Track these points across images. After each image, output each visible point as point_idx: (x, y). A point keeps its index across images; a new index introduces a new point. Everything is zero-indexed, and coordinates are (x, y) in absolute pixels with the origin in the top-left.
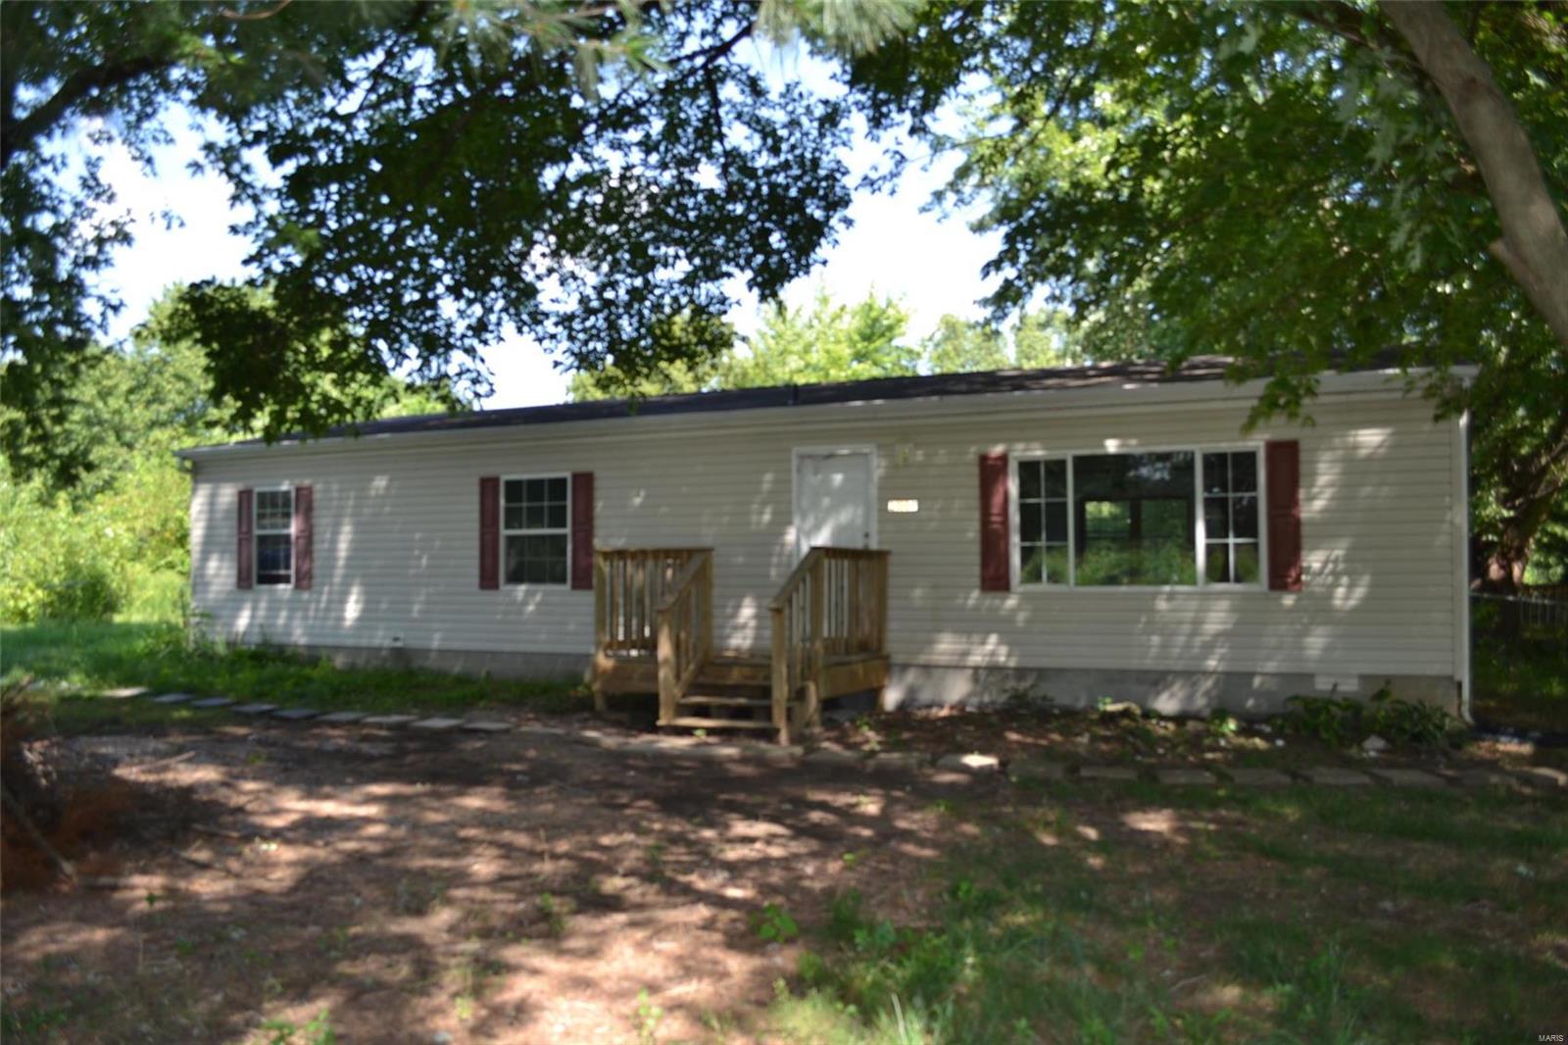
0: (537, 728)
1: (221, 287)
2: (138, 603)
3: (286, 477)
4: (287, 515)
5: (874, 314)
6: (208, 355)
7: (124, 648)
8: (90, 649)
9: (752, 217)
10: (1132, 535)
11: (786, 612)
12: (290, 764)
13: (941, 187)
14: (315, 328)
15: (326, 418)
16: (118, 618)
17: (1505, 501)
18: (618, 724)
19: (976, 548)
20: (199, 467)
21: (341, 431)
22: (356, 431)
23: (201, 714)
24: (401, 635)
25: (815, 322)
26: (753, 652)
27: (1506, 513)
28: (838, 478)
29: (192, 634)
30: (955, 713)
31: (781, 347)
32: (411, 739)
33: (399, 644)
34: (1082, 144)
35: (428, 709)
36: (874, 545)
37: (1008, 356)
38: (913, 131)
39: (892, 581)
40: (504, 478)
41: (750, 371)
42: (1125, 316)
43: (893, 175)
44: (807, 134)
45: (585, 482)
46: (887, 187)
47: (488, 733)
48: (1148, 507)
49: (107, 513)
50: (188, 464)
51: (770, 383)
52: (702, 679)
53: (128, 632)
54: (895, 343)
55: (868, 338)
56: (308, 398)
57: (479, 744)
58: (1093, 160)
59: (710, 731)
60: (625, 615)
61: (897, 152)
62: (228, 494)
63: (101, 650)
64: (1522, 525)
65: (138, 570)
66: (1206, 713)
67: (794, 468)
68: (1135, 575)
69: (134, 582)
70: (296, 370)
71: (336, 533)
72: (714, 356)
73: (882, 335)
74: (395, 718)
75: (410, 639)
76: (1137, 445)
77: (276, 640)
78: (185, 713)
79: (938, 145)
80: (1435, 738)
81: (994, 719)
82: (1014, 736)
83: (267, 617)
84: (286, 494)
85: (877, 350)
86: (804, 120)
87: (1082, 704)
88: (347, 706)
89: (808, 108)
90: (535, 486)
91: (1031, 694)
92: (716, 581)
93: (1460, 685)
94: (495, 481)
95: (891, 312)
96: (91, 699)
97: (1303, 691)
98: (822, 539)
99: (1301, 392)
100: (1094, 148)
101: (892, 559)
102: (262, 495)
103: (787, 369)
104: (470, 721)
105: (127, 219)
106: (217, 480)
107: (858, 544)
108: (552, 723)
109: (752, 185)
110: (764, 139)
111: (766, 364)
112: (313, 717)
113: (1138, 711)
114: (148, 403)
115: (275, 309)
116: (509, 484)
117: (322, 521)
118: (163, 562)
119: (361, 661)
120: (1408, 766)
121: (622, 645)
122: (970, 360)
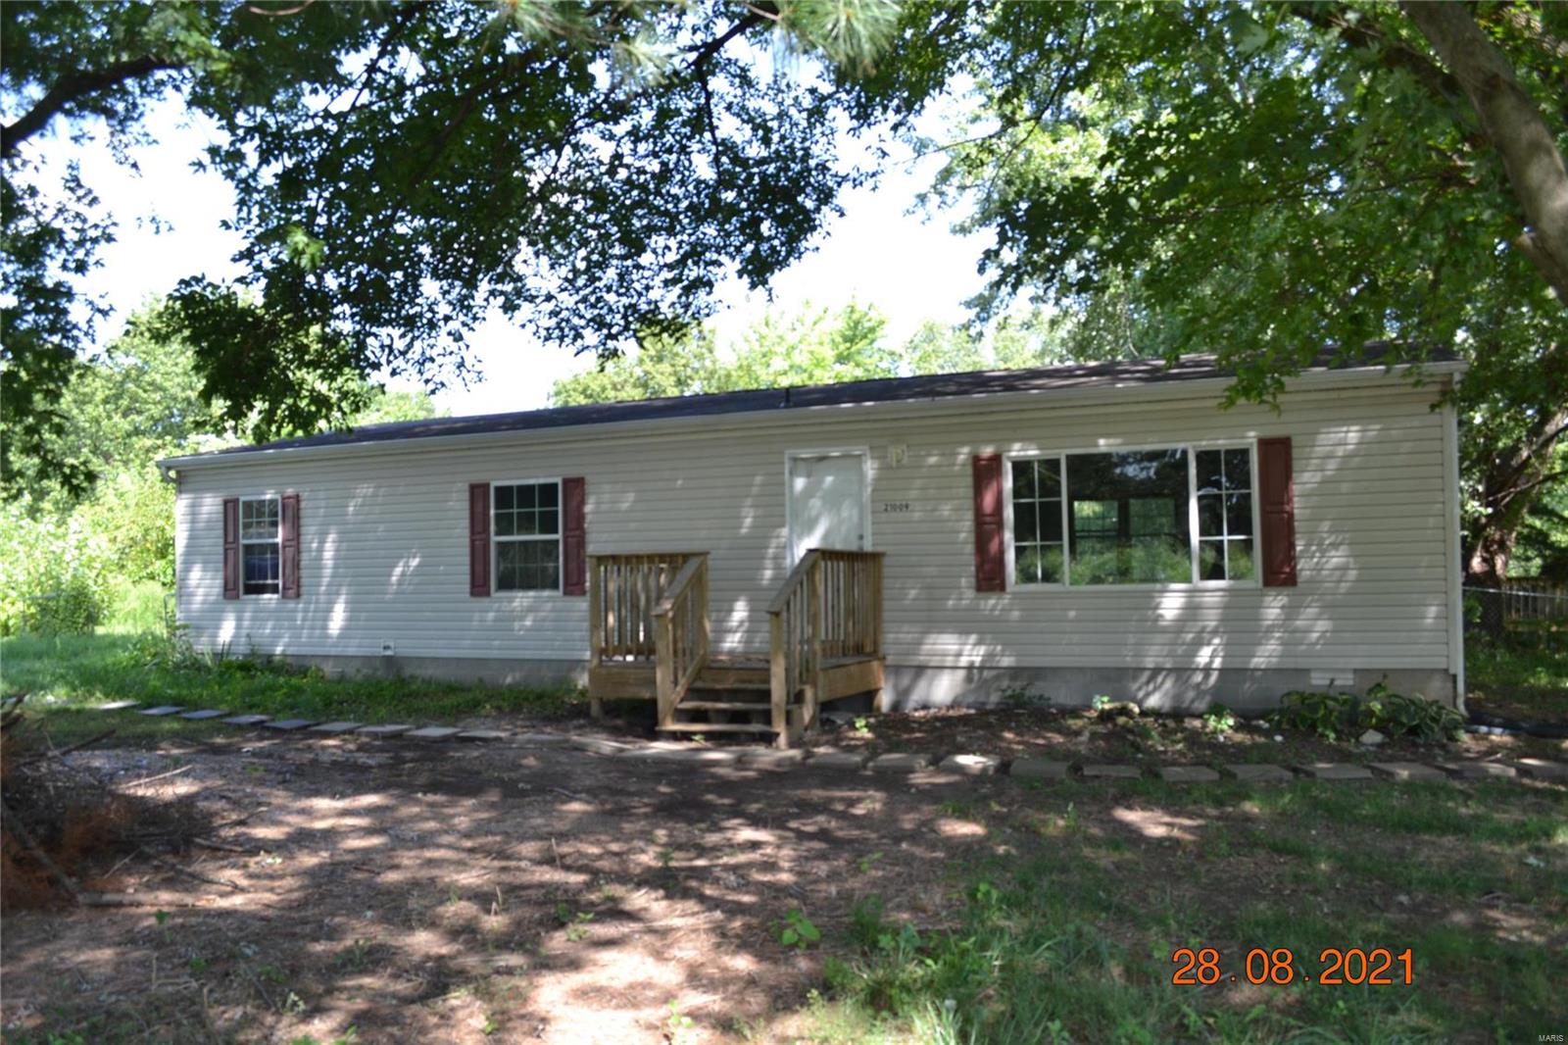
0: (533, 735)
1: (210, 284)
2: (120, 615)
3: (270, 486)
4: (275, 524)
5: (855, 316)
6: (198, 354)
7: (109, 660)
8: (75, 661)
9: (743, 205)
10: (1121, 534)
11: (784, 615)
12: (288, 776)
13: (925, 188)
14: (304, 325)
16: (100, 630)
18: (613, 730)
19: (971, 547)
20: (183, 476)
23: (192, 726)
24: (392, 644)
25: (798, 325)
26: (746, 656)
27: (1486, 510)
28: (829, 480)
29: (179, 645)
30: (953, 713)
31: (764, 349)
32: (407, 748)
33: (389, 653)
34: (1061, 145)
35: (423, 717)
36: (868, 548)
37: (988, 358)
38: (896, 128)
39: (886, 583)
40: (494, 484)
41: (733, 373)
43: (876, 172)
44: (797, 125)
45: (576, 487)
46: (870, 183)
47: (484, 741)
48: (1135, 505)
49: (88, 525)
50: (172, 474)
52: (699, 684)
53: (113, 643)
54: (876, 345)
55: (850, 340)
56: (297, 395)
57: (476, 752)
58: (1075, 160)
59: (709, 736)
60: (619, 621)
61: (879, 148)
62: (211, 504)
63: (86, 662)
64: (1504, 517)
65: (119, 582)
66: (1202, 709)
67: (787, 471)
68: (1123, 574)
69: (116, 594)
70: (284, 368)
71: (322, 542)
73: (865, 337)
74: (389, 728)
75: (401, 647)
77: (263, 650)
78: (175, 726)
79: (921, 148)
80: (1432, 730)
81: (991, 719)
82: (1010, 736)
83: (253, 627)
84: (273, 502)
85: (859, 352)
86: (793, 111)
87: (1079, 702)
88: (340, 715)
89: (796, 98)
90: (526, 492)
91: (1027, 694)
92: (711, 585)
93: (1455, 677)
94: (486, 487)
95: (872, 314)
96: (79, 712)
97: (1300, 687)
98: (813, 541)
100: (1075, 148)
101: (886, 561)
102: (248, 505)
103: (771, 370)
104: (465, 729)
105: (109, 222)
106: (199, 490)
107: (853, 547)
108: (548, 730)
109: (743, 174)
110: (755, 129)
111: (749, 366)
112: (306, 727)
113: (1136, 710)
114: (125, 413)
115: (265, 306)
116: (498, 489)
117: (309, 531)
118: (144, 574)
119: (350, 671)
120: (1407, 760)
121: (617, 651)
122: (950, 358)
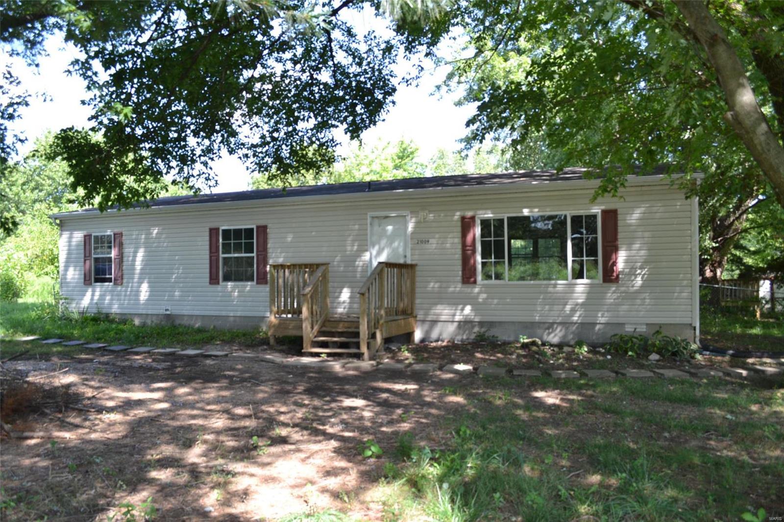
0: (241, 354)
1: (76, 131)
2: (30, 293)
3: (109, 228)
4: (110, 247)
5: (404, 146)
6: (70, 166)
7: (25, 315)
8: (8, 316)
9: (347, 97)
10: (534, 256)
11: (367, 295)
12: (117, 374)
13: (440, 82)
14: (125, 153)
15: (131, 199)
16: (20, 301)
17: (713, 239)
18: (281, 351)
19: (460, 262)
20: (63, 223)
21: (139, 204)
22: (147, 205)
23: (67, 349)
24: (170, 309)
25: (375, 150)
26: (348, 315)
27: (714, 245)
28: (390, 228)
29: (61, 308)
30: (450, 344)
31: (358, 162)
32: (177, 360)
33: (168, 313)
34: (509, 63)
35: (185, 345)
36: (409, 262)
37: (470, 168)
38: (427, 55)
39: (418, 279)
40: (221, 228)
41: (342, 174)
42: (531, 148)
43: (418, 77)
44: (376, 57)
45: (263, 230)
46: (414, 83)
47: (216, 356)
48: (541, 242)
49: (13, 247)
50: (58, 221)
51: (353, 180)
52: (324, 329)
53: (26, 307)
54: (414, 161)
55: (401, 158)
56: (122, 188)
57: (212, 363)
58: (516, 70)
59: (329, 355)
60: (284, 297)
61: (419, 66)
62: (78, 236)
63: (13, 316)
64: (721, 250)
65: (30, 276)
66: (572, 343)
67: (369, 223)
68: (535, 275)
69: (28, 282)
70: (115, 174)
71: (134, 256)
72: (329, 167)
73: (408, 156)
74: (168, 350)
75: (174, 310)
76: (539, 212)
77: (104, 311)
78: (59, 349)
79: (438, 62)
80: (683, 354)
81: (469, 347)
82: (479, 355)
83: (99, 299)
84: (109, 236)
85: (405, 164)
86: (375, 49)
87: (512, 339)
88: (143, 344)
89: (378, 44)
90: (238, 233)
91: (487, 334)
92: (330, 279)
93: (695, 329)
94: (217, 229)
95: (412, 145)
96: (10, 342)
97: (619, 331)
98: (383, 258)
99: (618, 185)
100: (516, 64)
101: (417, 268)
102: (96, 237)
103: (361, 173)
104: (207, 351)
105: (27, 95)
106: (72, 230)
107: (402, 261)
108: (248, 351)
109: (347, 81)
110: (354, 58)
111: (350, 171)
112: (126, 350)
113: (540, 343)
114: (33, 190)
115: (105, 142)
116: (223, 231)
117: (128, 250)
118: (42, 272)
119: (149, 321)
120: (671, 368)
121: (283, 312)
122: (451, 168)
